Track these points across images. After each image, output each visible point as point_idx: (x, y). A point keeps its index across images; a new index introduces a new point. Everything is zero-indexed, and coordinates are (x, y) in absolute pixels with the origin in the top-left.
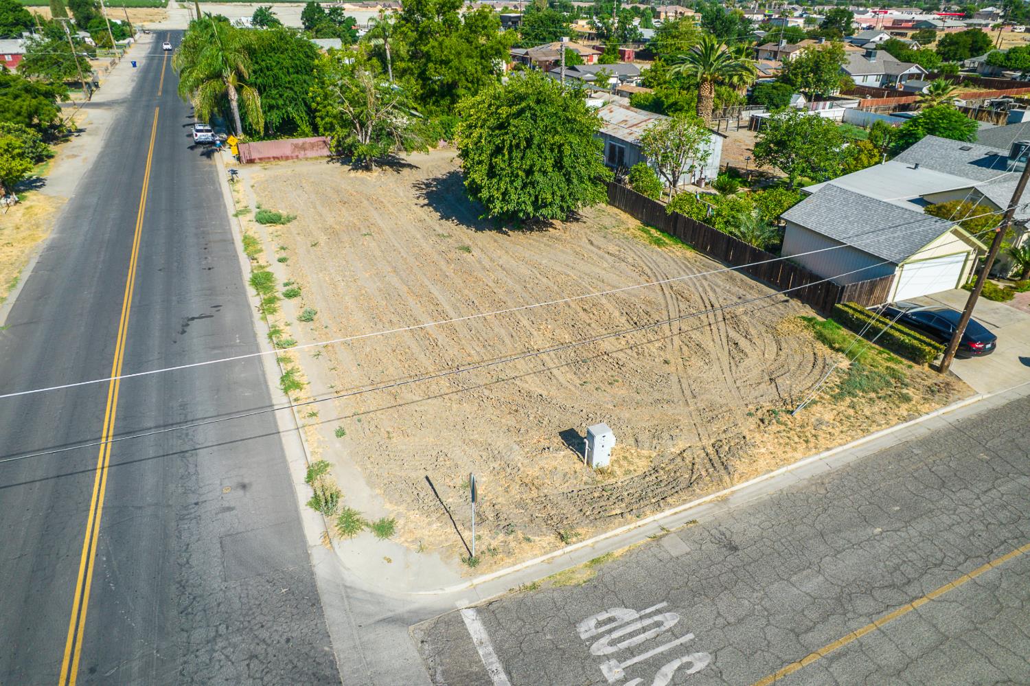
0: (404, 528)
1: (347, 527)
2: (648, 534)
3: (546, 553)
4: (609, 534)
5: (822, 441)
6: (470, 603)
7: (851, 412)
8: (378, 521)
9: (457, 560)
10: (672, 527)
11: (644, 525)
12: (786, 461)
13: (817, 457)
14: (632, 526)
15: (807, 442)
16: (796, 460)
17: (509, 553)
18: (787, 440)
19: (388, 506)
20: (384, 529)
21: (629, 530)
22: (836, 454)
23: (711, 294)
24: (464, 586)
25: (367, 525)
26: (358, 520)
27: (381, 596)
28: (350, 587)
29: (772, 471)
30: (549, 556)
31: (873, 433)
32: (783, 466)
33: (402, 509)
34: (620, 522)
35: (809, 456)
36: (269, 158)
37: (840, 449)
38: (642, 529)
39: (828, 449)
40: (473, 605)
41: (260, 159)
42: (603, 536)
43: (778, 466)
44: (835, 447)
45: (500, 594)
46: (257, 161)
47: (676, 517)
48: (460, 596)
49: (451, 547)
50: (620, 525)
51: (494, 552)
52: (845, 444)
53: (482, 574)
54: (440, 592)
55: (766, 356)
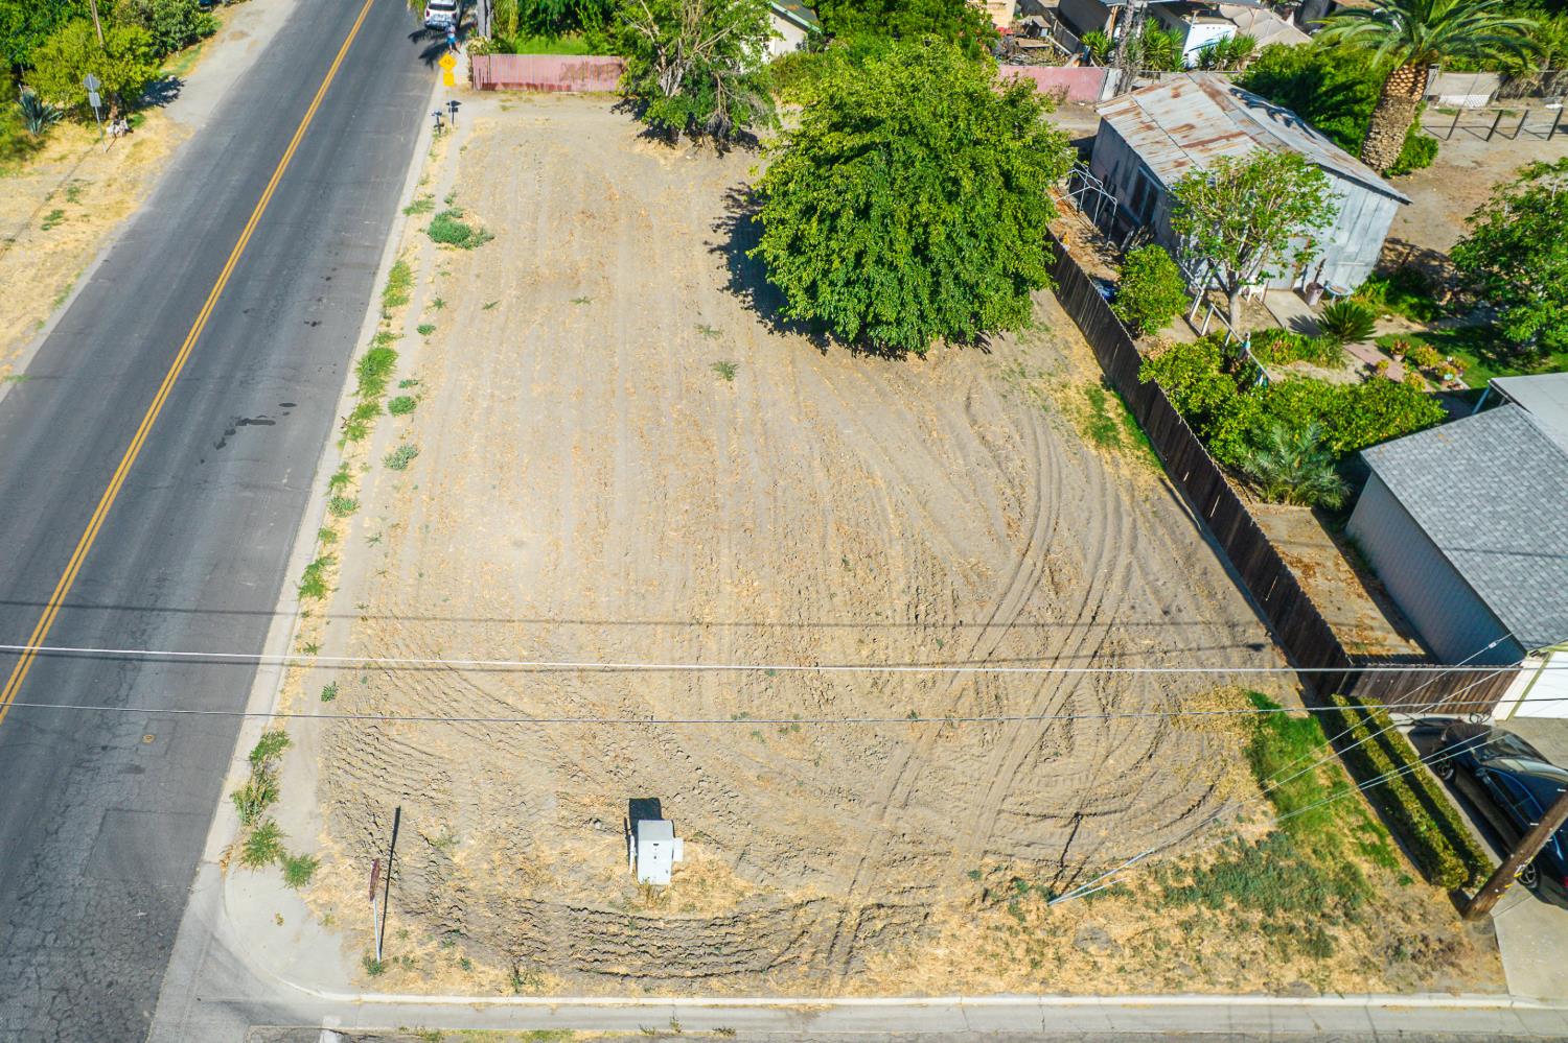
0: (323, 880)
1: (256, 851)
2: (643, 1023)
3: (480, 994)
4: (587, 1000)
5: (1067, 973)
6: (341, 1025)
7: (1177, 935)
8: (298, 856)
9: (357, 957)
10: (690, 1027)
11: (652, 1006)
12: (969, 988)
13: (1034, 1001)
14: (632, 1001)
15: (1035, 964)
16: (988, 992)
17: (427, 975)
18: (1001, 950)
19: (324, 840)
20: (299, 871)
21: (624, 1006)
22: (1078, 1006)
23: (1115, 587)
24: (347, 998)
25: (282, 857)
26: (275, 845)
27: (245, 968)
28: (217, 940)
29: (928, 995)
30: (483, 1000)
31: (1185, 993)
32: (954, 993)
33: (337, 848)
34: (613, 989)
35: (1020, 994)
36: (521, 85)
37: (1094, 1000)
38: (644, 1012)
39: (1066, 993)
40: (343, 1029)
41: (505, 85)
42: (577, 1000)
43: (945, 990)
44: (1083, 994)
45: (386, 1029)
46: (500, 87)
47: (711, 1013)
48: (334, 1009)
49: (365, 933)
50: (612, 993)
51: (409, 963)
52: (1107, 995)
53: (378, 991)
54: (314, 993)
55: (1111, 761)
